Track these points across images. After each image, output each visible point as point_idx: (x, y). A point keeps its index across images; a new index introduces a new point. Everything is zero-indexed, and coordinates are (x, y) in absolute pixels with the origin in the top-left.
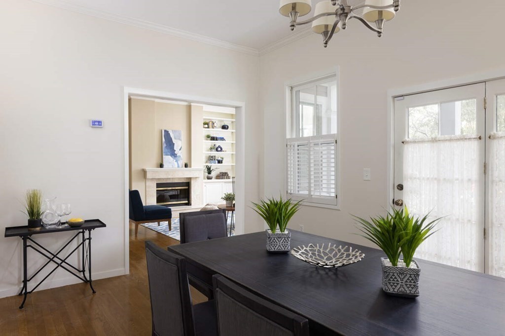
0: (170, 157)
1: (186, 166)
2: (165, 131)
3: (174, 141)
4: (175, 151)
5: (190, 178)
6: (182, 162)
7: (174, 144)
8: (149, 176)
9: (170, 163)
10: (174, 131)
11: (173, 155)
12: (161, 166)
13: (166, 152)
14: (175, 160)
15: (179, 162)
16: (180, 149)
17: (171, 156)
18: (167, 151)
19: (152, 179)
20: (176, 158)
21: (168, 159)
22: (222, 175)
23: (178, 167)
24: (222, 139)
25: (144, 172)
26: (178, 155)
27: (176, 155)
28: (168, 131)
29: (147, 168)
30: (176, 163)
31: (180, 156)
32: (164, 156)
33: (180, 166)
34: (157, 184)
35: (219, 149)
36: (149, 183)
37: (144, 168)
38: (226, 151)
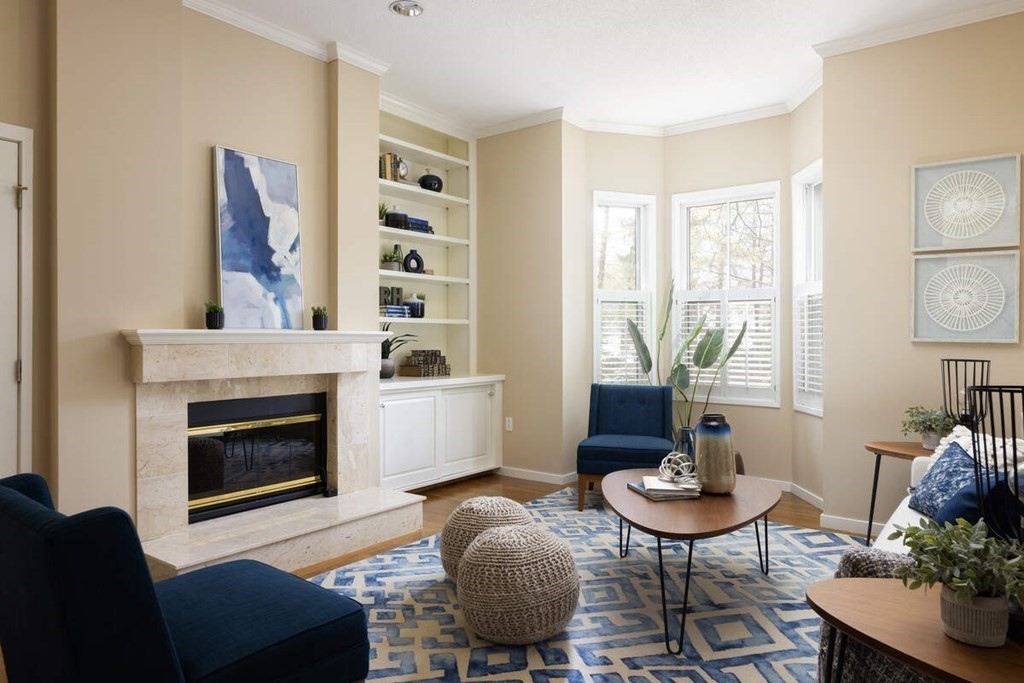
0: (249, 278)
1: (320, 321)
2: (230, 155)
3: (269, 207)
4: (272, 252)
5: (332, 379)
6: (301, 304)
7: (267, 220)
8: (152, 368)
9: (250, 306)
10: (265, 162)
11: (265, 268)
12: (214, 319)
13: (234, 256)
14: (272, 295)
15: (289, 304)
16: (293, 248)
17: (258, 279)
18: (236, 248)
19: (168, 387)
20: (279, 285)
21: (239, 286)
22: (426, 362)
23: (287, 325)
24: (423, 227)
25: (127, 351)
26: (283, 272)
27: (278, 269)
28: (242, 159)
29: (145, 329)
30: (276, 310)
31: (292, 278)
32: (224, 275)
33: (293, 320)
34: (191, 406)
35: (413, 264)
36: (150, 409)
37: (126, 327)
38: (432, 273)
